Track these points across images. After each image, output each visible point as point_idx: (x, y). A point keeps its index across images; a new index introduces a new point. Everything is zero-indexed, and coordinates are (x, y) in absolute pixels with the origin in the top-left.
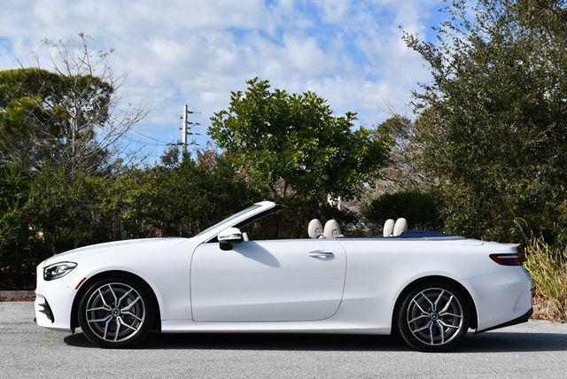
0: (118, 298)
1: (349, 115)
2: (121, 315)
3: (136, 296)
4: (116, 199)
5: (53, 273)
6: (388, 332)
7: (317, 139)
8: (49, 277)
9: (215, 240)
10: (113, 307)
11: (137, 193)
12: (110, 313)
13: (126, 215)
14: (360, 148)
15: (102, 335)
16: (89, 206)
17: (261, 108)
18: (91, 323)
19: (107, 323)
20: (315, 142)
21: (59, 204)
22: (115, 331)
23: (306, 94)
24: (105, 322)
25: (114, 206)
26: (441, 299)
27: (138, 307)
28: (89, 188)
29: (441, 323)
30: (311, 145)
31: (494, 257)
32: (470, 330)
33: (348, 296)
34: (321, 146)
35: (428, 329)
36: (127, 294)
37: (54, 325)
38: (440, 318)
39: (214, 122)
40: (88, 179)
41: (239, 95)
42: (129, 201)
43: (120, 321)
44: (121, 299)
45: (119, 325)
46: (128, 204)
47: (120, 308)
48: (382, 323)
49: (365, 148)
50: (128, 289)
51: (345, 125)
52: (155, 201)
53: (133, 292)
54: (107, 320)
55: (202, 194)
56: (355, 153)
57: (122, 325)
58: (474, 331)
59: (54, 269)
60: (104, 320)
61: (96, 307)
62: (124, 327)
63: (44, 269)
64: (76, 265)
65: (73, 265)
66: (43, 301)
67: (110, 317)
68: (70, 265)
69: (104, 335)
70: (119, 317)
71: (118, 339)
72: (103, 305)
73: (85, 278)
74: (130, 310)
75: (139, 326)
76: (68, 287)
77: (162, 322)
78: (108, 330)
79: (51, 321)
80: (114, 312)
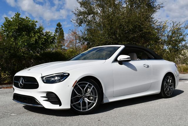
2: (86, 97)
6: (159, 93)
10: (81, 94)
12: (81, 98)
15: (80, 109)
22: (86, 106)
27: (91, 93)
36: (87, 86)
37: (62, 107)
43: (87, 100)
45: (87, 102)
53: (89, 85)
57: (88, 102)
60: (79, 102)
61: (74, 97)
62: (89, 103)
63: (42, 77)
64: (69, 74)
65: (67, 74)
66: (45, 95)
67: (82, 100)
68: (65, 75)
69: (81, 109)
70: (86, 98)
71: (88, 109)
72: (77, 95)
73: (77, 81)
74: (90, 94)
75: (96, 100)
76: (68, 86)
77: (104, 99)
78: (82, 106)
79: (59, 105)
80: (83, 96)
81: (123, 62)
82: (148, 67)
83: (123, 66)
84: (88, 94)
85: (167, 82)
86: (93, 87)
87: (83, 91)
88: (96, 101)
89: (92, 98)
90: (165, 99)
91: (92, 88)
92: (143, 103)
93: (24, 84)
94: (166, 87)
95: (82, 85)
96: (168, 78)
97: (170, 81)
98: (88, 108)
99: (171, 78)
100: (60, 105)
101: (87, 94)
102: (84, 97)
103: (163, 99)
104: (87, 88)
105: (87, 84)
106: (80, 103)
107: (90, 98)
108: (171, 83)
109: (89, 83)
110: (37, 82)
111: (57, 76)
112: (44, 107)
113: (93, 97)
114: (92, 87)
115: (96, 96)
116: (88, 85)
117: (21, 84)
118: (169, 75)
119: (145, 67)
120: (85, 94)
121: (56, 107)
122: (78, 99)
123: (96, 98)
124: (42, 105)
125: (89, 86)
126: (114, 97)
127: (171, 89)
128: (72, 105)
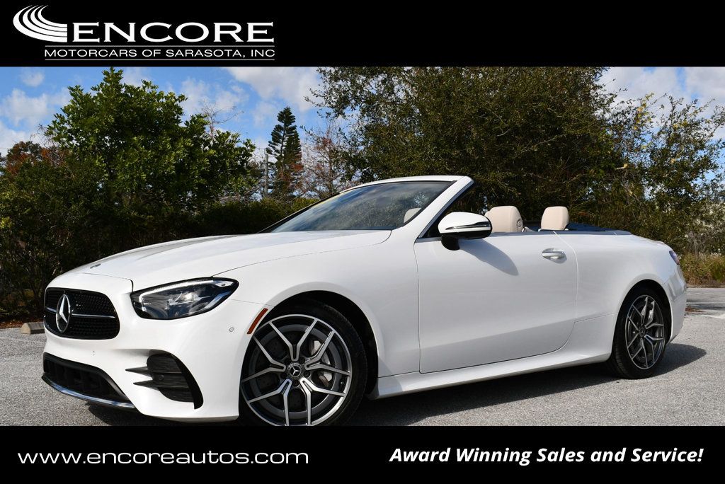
0: (294, 342)
2: (306, 374)
3: (327, 331)
6: (608, 358)
12: (284, 376)
15: (282, 420)
19: (285, 395)
24: (280, 394)
27: (326, 357)
36: (308, 331)
37: (203, 413)
38: (646, 332)
43: (308, 386)
44: (299, 344)
45: (308, 393)
53: (318, 326)
54: (284, 390)
57: (313, 393)
60: (278, 391)
61: (257, 371)
62: (317, 397)
63: (134, 295)
64: (235, 285)
65: (229, 284)
66: (142, 363)
67: (288, 383)
68: (220, 285)
69: (285, 419)
70: (304, 379)
71: (312, 420)
72: (268, 364)
73: (265, 310)
74: (321, 361)
75: (344, 386)
76: (231, 330)
77: (380, 381)
78: (290, 410)
79: (192, 404)
80: (292, 371)
81: (461, 241)
82: (562, 257)
83: (461, 254)
84: (312, 364)
85: (637, 318)
86: (335, 336)
87: (295, 349)
88: (346, 391)
89: (329, 377)
90: (630, 382)
91: (328, 340)
92: (540, 399)
93: (72, 320)
94: (633, 336)
95: (289, 327)
96: (640, 304)
97: (651, 312)
99: (653, 303)
100: (198, 402)
101: (309, 361)
102: (297, 374)
103: (622, 381)
104: (312, 338)
105: (309, 322)
106: (280, 396)
107: (321, 377)
108: (653, 322)
109: (316, 320)
110: (115, 315)
111: (190, 289)
112: (135, 409)
113: (333, 373)
114: (331, 335)
115: (345, 368)
116: (315, 327)
117: (61, 320)
118: (647, 291)
119: (549, 258)
120: (301, 361)
121: (182, 411)
122: (275, 380)
123: (344, 378)
124: (129, 402)
125: (318, 333)
126: (421, 373)
127: (654, 342)
128: (249, 403)
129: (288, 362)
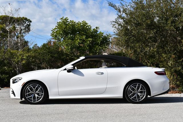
0: (34, 88)
1: (97, 28)
2: (36, 94)
4: (20, 57)
5: (15, 81)
6: (122, 97)
7: (85, 36)
8: (14, 82)
9: (65, 69)
11: (27, 55)
12: (33, 94)
13: (24, 62)
14: (100, 38)
15: (32, 101)
16: (11, 60)
17: (66, 27)
18: (28, 98)
19: (33, 97)
20: (84, 37)
21: (2, 59)
22: (36, 99)
23: (82, 22)
24: (32, 97)
25: (19, 59)
26: (138, 86)
28: (12, 54)
29: (139, 94)
30: (83, 38)
31: (156, 73)
32: (149, 96)
33: (108, 86)
34: (86, 38)
35: (135, 97)
38: (139, 92)
39: (52, 32)
40: (12, 51)
41: (60, 23)
42: (25, 58)
43: (36, 96)
44: (35, 89)
46: (24, 59)
47: (36, 91)
48: (120, 95)
49: (101, 38)
50: (37, 85)
51: (96, 31)
52: (33, 57)
55: (49, 55)
56: (98, 40)
58: (150, 96)
59: (15, 80)
61: (28, 93)
65: (21, 78)
66: (12, 90)
72: (30, 92)
74: (39, 92)
76: (19, 85)
78: (33, 99)
82: (102, 73)
86: (41, 88)
88: (43, 97)
95: (34, 86)
98: (37, 101)
100: (15, 96)
107: (39, 94)
115: (43, 93)
119: (98, 74)
123: (42, 95)
125: (38, 87)
126: (60, 95)
129: (33, 91)
